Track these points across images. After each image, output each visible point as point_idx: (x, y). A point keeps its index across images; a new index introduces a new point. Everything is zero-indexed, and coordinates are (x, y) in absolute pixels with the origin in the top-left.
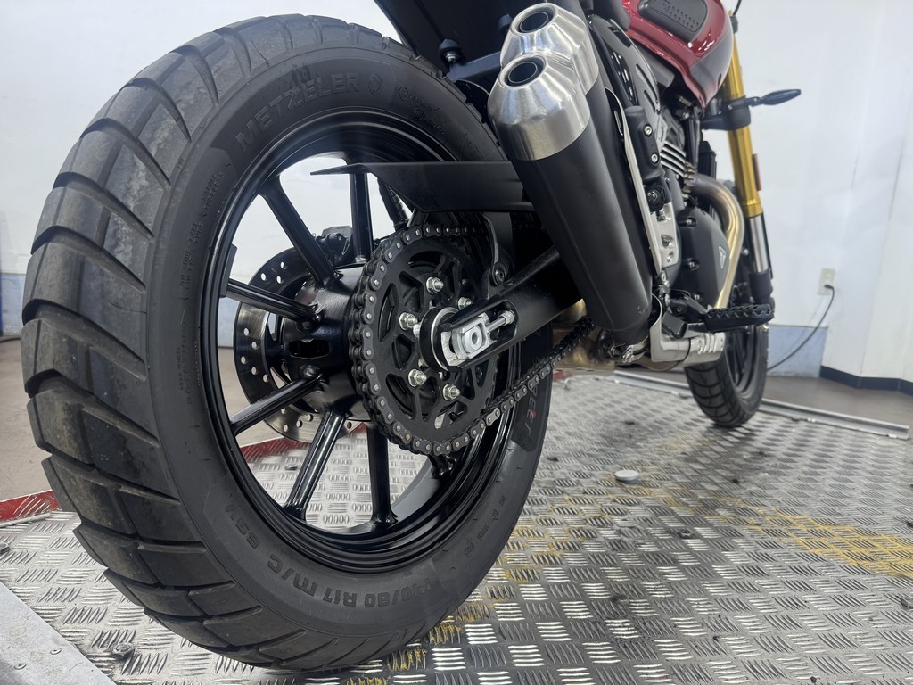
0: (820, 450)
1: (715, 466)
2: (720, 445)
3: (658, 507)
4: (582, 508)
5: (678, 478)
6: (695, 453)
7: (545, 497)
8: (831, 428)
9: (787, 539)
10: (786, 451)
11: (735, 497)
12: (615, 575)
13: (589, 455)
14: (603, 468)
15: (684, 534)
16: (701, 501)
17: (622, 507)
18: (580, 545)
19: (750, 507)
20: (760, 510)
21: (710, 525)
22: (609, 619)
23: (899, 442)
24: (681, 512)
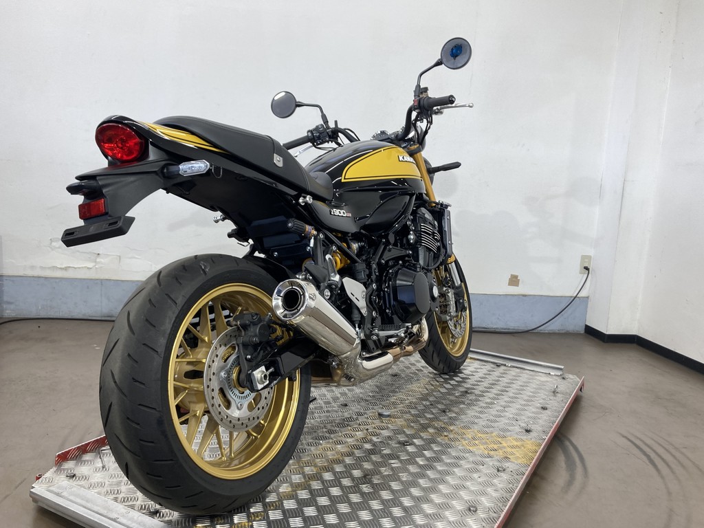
0: (503, 387)
1: (437, 401)
2: (445, 387)
3: (397, 429)
4: (357, 433)
5: (413, 412)
6: (428, 394)
7: (338, 429)
8: (518, 370)
9: (458, 443)
10: (481, 389)
11: (441, 421)
12: (367, 466)
13: (366, 401)
14: (373, 409)
15: (406, 444)
16: (421, 424)
17: (378, 431)
18: (353, 453)
19: (447, 426)
20: (452, 428)
21: (422, 438)
22: (361, 485)
23: (555, 377)
24: (408, 432)
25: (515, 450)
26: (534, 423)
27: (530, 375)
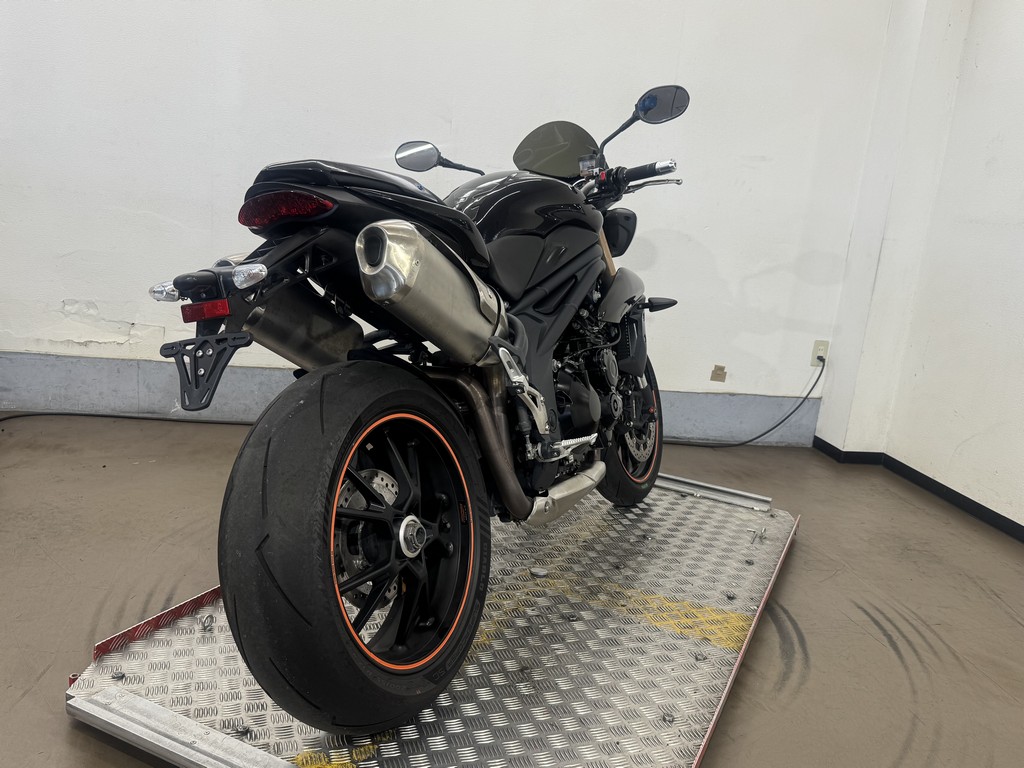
0: (693, 528)
1: (606, 552)
2: (615, 529)
3: (558, 596)
4: (505, 602)
5: (577, 568)
6: (594, 541)
8: (710, 503)
9: (640, 616)
10: (663, 532)
11: (614, 582)
12: (523, 653)
13: (512, 551)
14: (522, 564)
15: (572, 618)
17: (533, 599)
18: (502, 634)
19: (623, 591)
21: (591, 609)
22: (518, 683)
23: (760, 515)
24: (574, 599)
25: (716, 627)
26: (738, 586)
27: (727, 510)
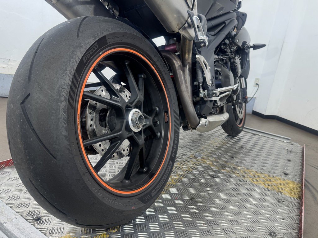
0: (261, 146)
1: (227, 151)
2: (229, 144)
3: (207, 166)
6: (220, 147)
8: (266, 138)
9: (247, 179)
10: (250, 146)
12: (192, 191)
14: (191, 152)
15: (214, 177)
16: (221, 164)
19: (236, 167)
20: (240, 168)
22: (189, 206)
23: (287, 143)
24: (214, 168)
25: (283, 187)
26: (287, 169)
